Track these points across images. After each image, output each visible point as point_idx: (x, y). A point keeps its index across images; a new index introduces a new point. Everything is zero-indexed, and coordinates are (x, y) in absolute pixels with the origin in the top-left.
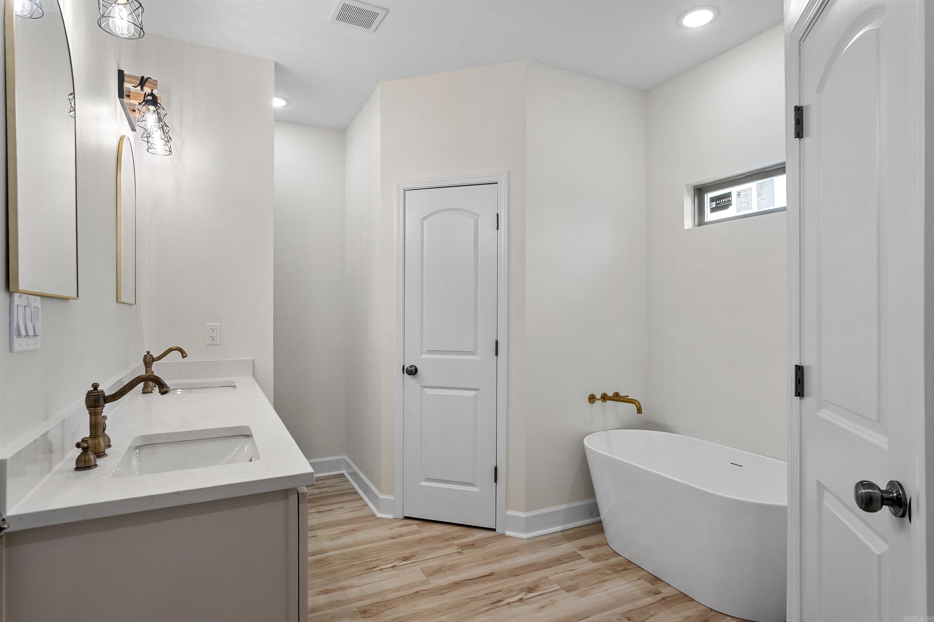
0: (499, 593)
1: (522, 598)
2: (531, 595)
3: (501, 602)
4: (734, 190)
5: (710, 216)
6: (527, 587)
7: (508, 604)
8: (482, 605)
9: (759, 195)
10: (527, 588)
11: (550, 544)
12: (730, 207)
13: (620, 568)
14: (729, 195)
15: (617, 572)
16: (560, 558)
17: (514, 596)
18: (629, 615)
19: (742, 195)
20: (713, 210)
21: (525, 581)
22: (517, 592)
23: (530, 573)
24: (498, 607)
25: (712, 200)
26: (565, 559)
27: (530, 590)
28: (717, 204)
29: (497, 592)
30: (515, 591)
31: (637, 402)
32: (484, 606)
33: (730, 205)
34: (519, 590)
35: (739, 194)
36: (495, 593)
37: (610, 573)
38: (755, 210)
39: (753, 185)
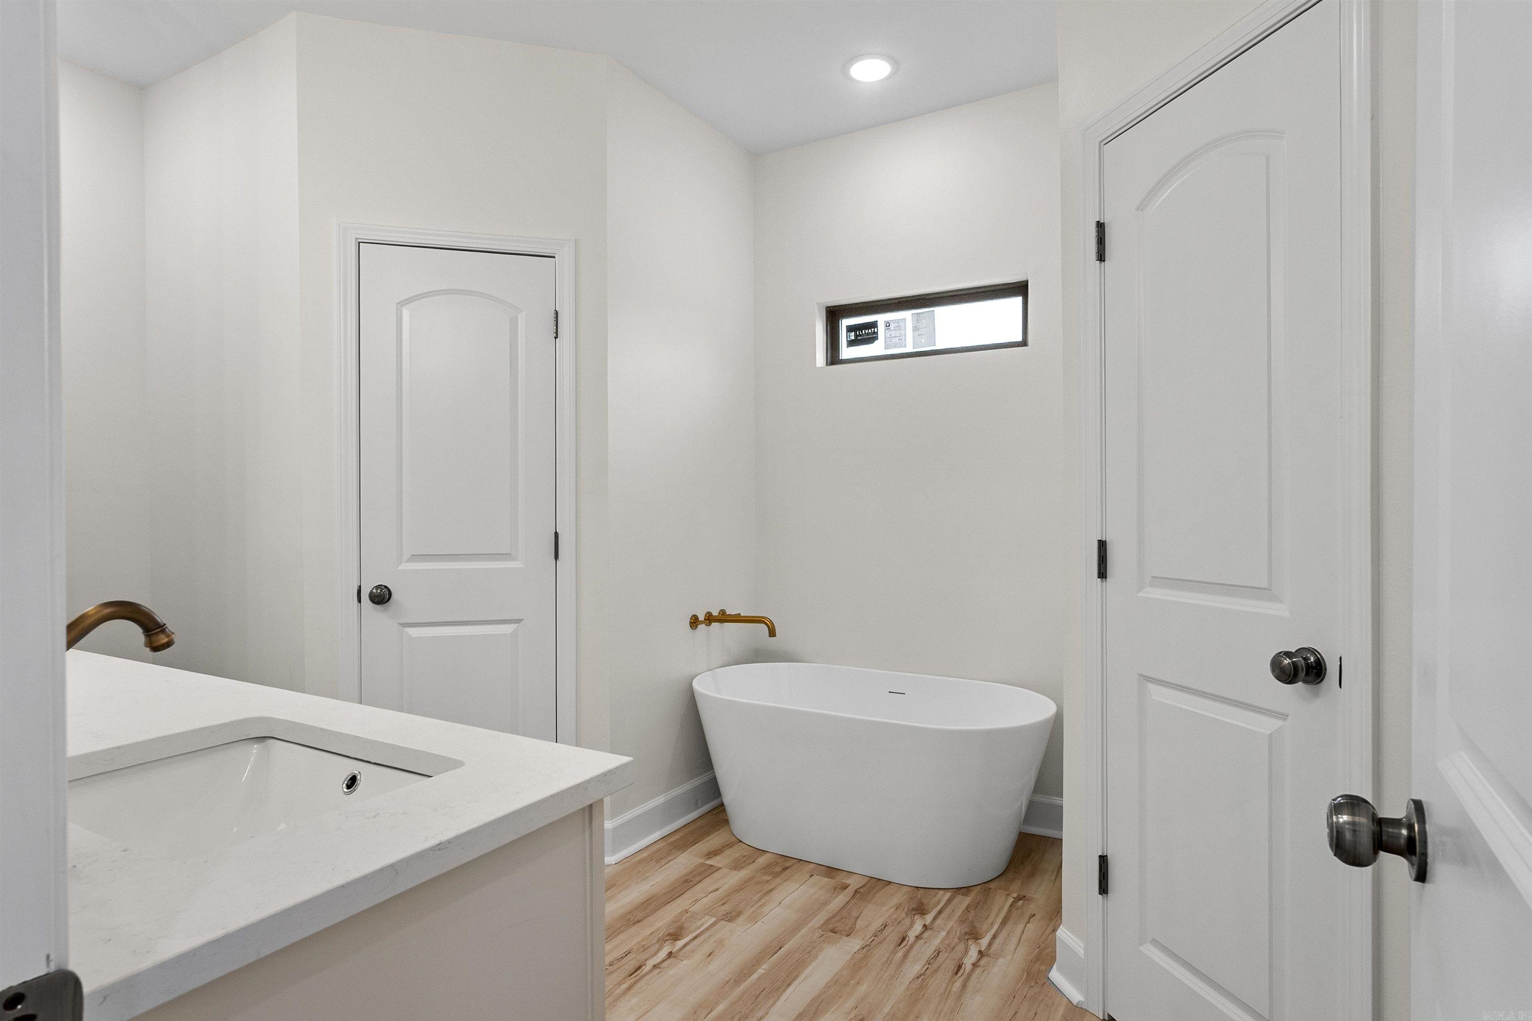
0: (630, 956)
1: (671, 953)
2: (680, 944)
3: (642, 969)
4: (880, 319)
5: (846, 352)
6: (666, 934)
7: (655, 966)
8: (615, 983)
9: (915, 329)
10: (668, 935)
11: (658, 861)
12: (876, 342)
13: (778, 869)
14: (874, 325)
15: (777, 875)
16: (687, 877)
17: (656, 953)
18: (830, 927)
19: (892, 327)
20: (851, 343)
21: (659, 924)
22: (657, 946)
23: (658, 912)
24: (643, 976)
25: (850, 329)
26: (694, 877)
27: (675, 936)
28: (856, 336)
29: (626, 956)
30: (653, 945)
31: (767, 621)
32: (620, 984)
33: (876, 338)
34: (658, 941)
35: (888, 325)
36: (622, 958)
37: (769, 879)
38: (909, 349)
39: (907, 315)
